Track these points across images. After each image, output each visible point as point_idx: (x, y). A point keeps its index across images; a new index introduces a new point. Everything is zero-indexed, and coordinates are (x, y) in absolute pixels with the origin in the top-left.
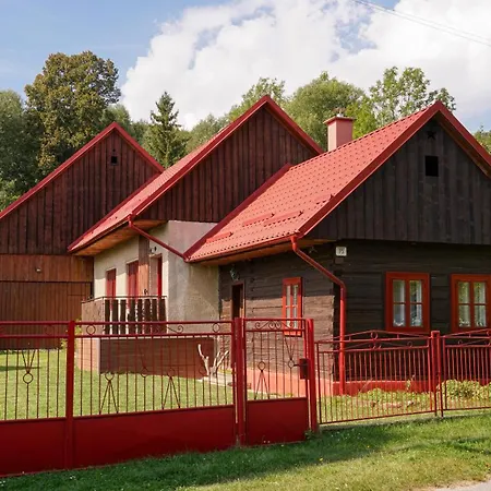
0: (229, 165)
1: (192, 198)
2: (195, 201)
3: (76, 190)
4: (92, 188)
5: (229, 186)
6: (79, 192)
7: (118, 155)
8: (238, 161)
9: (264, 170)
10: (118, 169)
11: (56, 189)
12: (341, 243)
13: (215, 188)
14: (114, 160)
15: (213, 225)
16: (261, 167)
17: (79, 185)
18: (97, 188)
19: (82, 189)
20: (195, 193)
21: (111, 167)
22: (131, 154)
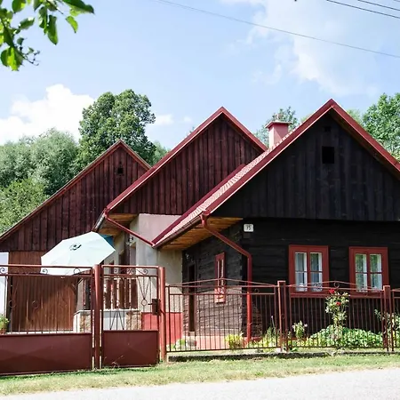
0: (191, 166)
1: (159, 195)
2: (162, 197)
3: (88, 197)
4: (101, 195)
5: (191, 184)
6: (91, 199)
7: (124, 167)
8: (199, 164)
9: (222, 170)
10: (123, 178)
11: (71, 196)
12: (248, 221)
13: (179, 186)
14: (120, 171)
15: (177, 217)
16: (218, 167)
17: (91, 193)
18: (106, 195)
19: (93, 195)
20: (162, 191)
21: (117, 177)
22: (134, 165)
